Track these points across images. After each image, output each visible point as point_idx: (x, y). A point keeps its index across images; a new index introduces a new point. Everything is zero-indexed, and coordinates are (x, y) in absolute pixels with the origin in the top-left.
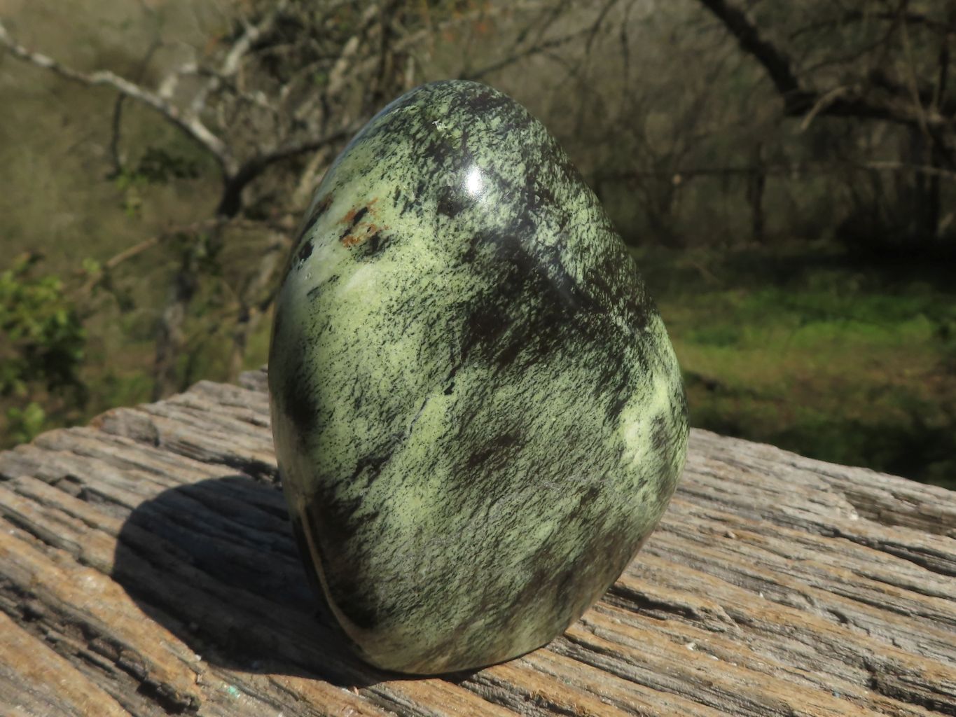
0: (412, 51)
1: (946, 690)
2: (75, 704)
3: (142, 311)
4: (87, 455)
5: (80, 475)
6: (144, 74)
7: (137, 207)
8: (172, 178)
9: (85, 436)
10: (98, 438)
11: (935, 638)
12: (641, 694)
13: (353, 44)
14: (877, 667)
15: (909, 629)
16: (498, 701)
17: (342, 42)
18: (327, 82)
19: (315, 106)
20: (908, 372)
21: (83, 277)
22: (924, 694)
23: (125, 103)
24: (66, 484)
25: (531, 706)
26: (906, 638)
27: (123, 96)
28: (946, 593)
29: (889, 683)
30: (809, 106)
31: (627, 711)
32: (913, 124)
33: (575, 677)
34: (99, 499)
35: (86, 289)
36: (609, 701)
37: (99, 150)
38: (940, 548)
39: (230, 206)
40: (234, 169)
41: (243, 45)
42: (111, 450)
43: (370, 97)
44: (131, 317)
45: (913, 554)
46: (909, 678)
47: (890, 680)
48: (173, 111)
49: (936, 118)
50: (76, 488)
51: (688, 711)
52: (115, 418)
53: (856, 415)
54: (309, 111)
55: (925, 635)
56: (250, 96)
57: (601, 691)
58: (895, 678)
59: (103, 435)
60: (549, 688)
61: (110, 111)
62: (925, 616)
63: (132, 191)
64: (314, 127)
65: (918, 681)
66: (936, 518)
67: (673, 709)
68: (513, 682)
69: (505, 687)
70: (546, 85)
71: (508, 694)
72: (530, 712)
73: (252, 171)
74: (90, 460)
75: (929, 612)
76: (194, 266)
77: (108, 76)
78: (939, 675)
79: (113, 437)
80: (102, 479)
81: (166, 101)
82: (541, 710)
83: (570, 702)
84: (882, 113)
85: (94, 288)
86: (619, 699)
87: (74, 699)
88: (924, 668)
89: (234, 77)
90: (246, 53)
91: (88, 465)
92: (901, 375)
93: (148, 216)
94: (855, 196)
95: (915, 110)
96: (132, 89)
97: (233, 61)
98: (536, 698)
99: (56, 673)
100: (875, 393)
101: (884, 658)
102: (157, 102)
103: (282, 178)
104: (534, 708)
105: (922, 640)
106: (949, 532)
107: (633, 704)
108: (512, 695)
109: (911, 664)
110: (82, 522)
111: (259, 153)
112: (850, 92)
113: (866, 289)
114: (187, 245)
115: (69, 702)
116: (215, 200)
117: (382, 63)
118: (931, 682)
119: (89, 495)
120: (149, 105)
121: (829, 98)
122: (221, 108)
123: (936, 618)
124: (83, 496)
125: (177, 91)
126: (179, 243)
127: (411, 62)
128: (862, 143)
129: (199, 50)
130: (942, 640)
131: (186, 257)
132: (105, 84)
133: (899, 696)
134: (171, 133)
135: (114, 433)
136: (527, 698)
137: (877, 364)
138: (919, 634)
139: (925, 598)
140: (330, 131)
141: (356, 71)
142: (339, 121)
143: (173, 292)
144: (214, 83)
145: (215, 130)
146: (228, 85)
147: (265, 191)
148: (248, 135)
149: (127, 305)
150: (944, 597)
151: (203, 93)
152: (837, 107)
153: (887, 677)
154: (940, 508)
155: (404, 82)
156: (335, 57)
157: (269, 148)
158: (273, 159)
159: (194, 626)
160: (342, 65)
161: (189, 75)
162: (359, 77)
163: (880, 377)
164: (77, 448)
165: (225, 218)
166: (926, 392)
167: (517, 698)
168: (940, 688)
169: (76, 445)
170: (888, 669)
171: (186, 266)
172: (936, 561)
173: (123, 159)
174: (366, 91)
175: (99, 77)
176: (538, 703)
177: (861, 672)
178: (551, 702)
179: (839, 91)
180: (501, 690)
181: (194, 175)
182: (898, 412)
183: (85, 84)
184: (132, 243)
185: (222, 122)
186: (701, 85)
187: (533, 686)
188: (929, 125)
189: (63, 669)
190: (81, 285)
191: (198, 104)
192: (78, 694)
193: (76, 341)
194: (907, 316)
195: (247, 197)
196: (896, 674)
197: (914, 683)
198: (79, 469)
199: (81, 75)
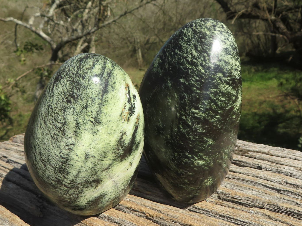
0: (109, 5)
1: (236, 198)
2: (8, 219)
3: (29, 93)
4: (8, 150)
5: (7, 156)
6: (23, 17)
7: (24, 61)
8: (35, 50)
9: (8, 144)
10: (12, 144)
11: (235, 184)
12: (157, 205)
13: (90, 3)
14: (220, 193)
15: (229, 182)
16: (120, 210)
17: (86, 3)
18: (82, 17)
19: (79, 24)
20: (271, 96)
21: (9, 84)
22: (231, 199)
23: (18, 27)
24: (3, 158)
25: (128, 210)
26: (228, 185)
27: (17, 24)
28: (241, 172)
29: (222, 197)
30: (234, 16)
31: (153, 210)
32: (267, 20)
33: (140, 202)
34: (13, 162)
35: (10, 88)
36: (148, 207)
37: (11, 42)
38: (241, 160)
39: (54, 58)
40: (55, 46)
41: (54, 6)
42: (15, 148)
43: (97, 20)
44: (25, 96)
45: (235, 162)
46: (227, 195)
47: (223, 196)
48: (34, 29)
49: (273, 18)
50: (6, 159)
51: (168, 208)
52: (17, 138)
53: (256, 111)
54: (78, 26)
55: (233, 184)
56: (58, 22)
57: (146, 205)
58: (224, 196)
59: (13, 143)
60: (133, 205)
61: (14, 30)
62: (235, 178)
63: (22, 55)
64: (79, 31)
65: (229, 196)
66: (243, 151)
67: (164, 208)
68: (123, 204)
69: (121, 206)
70: (153, 13)
71: (122, 208)
72: (128, 212)
73: (61, 46)
74: (10, 151)
75: (235, 177)
76: (44, 78)
77: (12, 19)
78: (234, 194)
79: (16, 144)
80: (13, 157)
81: (31, 25)
82: (131, 211)
83: (138, 208)
84: (257, 17)
85: (12, 87)
86: (151, 207)
87: (8, 218)
88: (231, 192)
89: (52, 16)
90: (56, 8)
91: (9, 153)
92: (268, 97)
93: (28, 63)
94: (252, 42)
95: (267, 15)
96: (20, 22)
97: (52, 11)
98: (129, 208)
99: (3, 211)
100: (261, 104)
101: (221, 191)
102: (28, 26)
103: (70, 48)
104: (129, 211)
105: (232, 185)
106: (245, 155)
107: (154, 208)
108: (123, 208)
109: (228, 192)
110: (8, 170)
111: (62, 40)
112: (247, 11)
113: (257, 71)
114: (42, 72)
115: (7, 219)
116: (50, 56)
117: (100, 9)
118: (232, 196)
119: (10, 161)
120: (26, 27)
121: (240, 13)
122: (49, 27)
123: (237, 179)
124: (8, 162)
125: (34, 22)
126: (38, 71)
127: (109, 8)
128: (254, 25)
129: (41, 8)
130: (237, 185)
131: (41, 75)
132: (11, 21)
133: (225, 200)
134: (34, 35)
135: (16, 142)
136: (127, 208)
137: (261, 94)
138: (231, 183)
139: (235, 174)
140: (85, 32)
141: (91, 12)
142: (88, 28)
143: (38, 86)
144: (46, 19)
145: (48, 34)
146: (51, 19)
147: (65, 53)
148: (59, 34)
149: (24, 92)
150: (240, 173)
151: (43, 22)
152: (243, 16)
153: (222, 195)
154: (244, 148)
155: (107, 15)
156: (85, 8)
157: (65, 39)
158: (67, 42)
159: (39, 196)
160: (87, 11)
161: (38, 16)
162: (93, 14)
163: (262, 98)
164: (6, 148)
165: (53, 62)
166: (277, 103)
167: (125, 208)
168: (235, 197)
169: (6, 147)
170: (222, 193)
171: (41, 78)
172: (240, 163)
173: (18, 45)
174: (96, 19)
175: (8, 19)
176: (130, 209)
177: (216, 194)
178: (133, 209)
179: (243, 11)
180: (121, 207)
181: (42, 49)
182: (268, 109)
183: (5, 22)
184: (24, 72)
185: (50, 32)
186: (202, 9)
187: (129, 205)
188: (271, 20)
189: (5, 210)
190: (8, 86)
191: (41, 26)
192: (9, 216)
193: (8, 104)
194: (270, 79)
195: (60, 54)
196: (224, 194)
197: (228, 196)
198: (6, 154)
199: (3, 19)
